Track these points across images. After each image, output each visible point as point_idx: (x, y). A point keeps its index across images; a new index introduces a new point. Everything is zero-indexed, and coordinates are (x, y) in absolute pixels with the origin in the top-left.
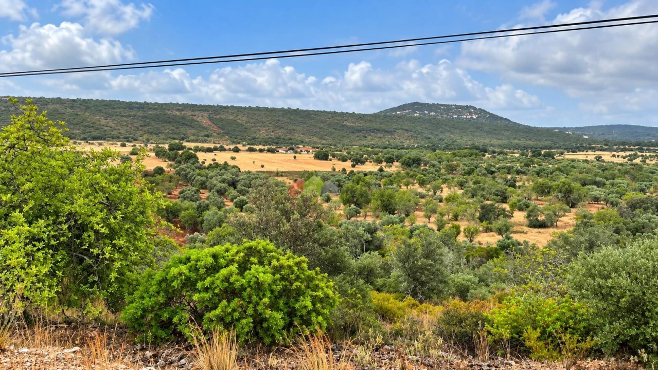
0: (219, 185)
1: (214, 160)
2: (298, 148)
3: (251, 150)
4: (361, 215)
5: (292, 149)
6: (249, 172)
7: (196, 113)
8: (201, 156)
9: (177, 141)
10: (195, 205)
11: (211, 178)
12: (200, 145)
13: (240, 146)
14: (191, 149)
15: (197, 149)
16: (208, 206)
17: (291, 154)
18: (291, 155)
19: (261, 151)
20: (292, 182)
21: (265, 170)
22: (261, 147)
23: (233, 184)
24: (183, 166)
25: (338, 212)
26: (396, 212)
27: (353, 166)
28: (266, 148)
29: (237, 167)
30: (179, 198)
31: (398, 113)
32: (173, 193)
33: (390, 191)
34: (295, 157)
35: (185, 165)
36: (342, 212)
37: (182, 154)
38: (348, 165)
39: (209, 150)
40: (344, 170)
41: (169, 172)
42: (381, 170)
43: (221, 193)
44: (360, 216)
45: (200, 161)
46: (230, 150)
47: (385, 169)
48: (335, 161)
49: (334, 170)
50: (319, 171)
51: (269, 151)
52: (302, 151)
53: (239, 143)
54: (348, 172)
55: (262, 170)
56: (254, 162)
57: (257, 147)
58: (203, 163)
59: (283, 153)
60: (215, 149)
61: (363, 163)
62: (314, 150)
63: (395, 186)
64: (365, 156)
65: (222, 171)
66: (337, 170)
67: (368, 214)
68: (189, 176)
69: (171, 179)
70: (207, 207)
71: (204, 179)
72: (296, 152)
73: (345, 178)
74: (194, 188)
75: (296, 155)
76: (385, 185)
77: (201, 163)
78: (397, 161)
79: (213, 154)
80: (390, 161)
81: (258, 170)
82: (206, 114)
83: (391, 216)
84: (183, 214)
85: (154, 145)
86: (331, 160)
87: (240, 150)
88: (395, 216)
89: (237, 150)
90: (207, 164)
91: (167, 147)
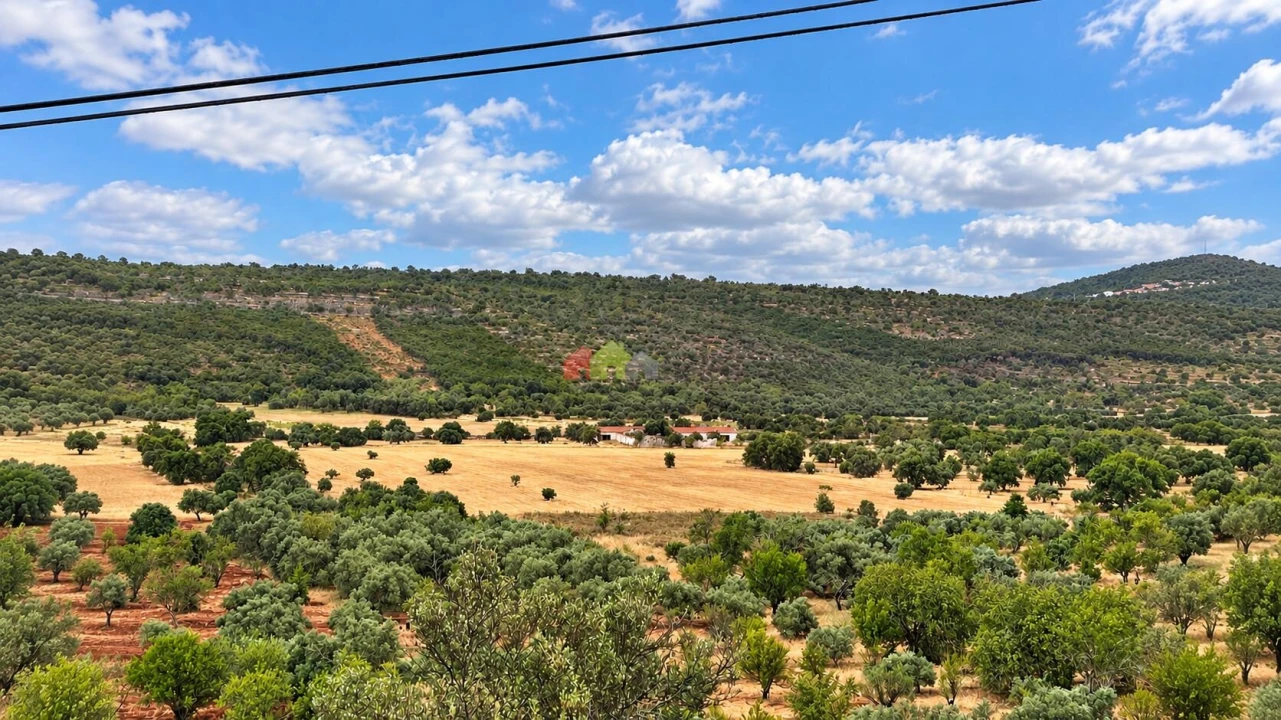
0: (379, 572)
1: (365, 474)
2: (687, 424)
3: (507, 434)
4: (937, 685)
5: (659, 430)
6: (498, 520)
7: (328, 302)
8: (316, 460)
9: (233, 407)
10: (284, 648)
11: (352, 544)
12: (317, 419)
13: (467, 422)
14: (281, 436)
15: (304, 436)
16: (330, 651)
17: (654, 446)
18: (653, 453)
19: (544, 436)
20: (659, 554)
21: (562, 510)
22: (548, 423)
23: (433, 567)
24: (247, 500)
25: (842, 676)
26: (1078, 677)
27: (902, 493)
28: (564, 424)
29: (454, 500)
30: (222, 623)
31: (1109, 293)
32: (204, 607)
33: (1051, 591)
34: (670, 460)
35: (255, 497)
36: (858, 675)
37: (247, 453)
38: (881, 488)
39: (349, 438)
40: (867, 508)
41: (188, 524)
42: (1015, 509)
43: (386, 600)
44: (932, 693)
45: (313, 480)
46: (427, 434)
47: (1031, 506)
48: (829, 474)
49: (825, 506)
50: (769, 514)
51: (573, 435)
52: (699, 437)
53: (466, 410)
54: (881, 517)
55: (545, 507)
56: (516, 479)
57: (531, 424)
58: (325, 485)
59: (627, 445)
60: (375, 433)
61: (941, 480)
62: (746, 433)
63: (1074, 570)
64: (949, 453)
65: (394, 516)
66: (840, 510)
67: (966, 681)
68: (266, 539)
69: (197, 551)
70: (327, 659)
71: (321, 547)
72: (677, 442)
73: (872, 541)
74: (281, 587)
75: (676, 451)
76: (1033, 567)
77: (315, 488)
78: (1080, 475)
79: (362, 451)
80: (1049, 474)
81: (532, 510)
82: (363, 304)
83: (1057, 690)
84: (234, 684)
85: (142, 424)
86: (810, 470)
87: (466, 435)
88: (1076, 690)
89: (453, 435)
90: (337, 492)
91: (188, 428)
